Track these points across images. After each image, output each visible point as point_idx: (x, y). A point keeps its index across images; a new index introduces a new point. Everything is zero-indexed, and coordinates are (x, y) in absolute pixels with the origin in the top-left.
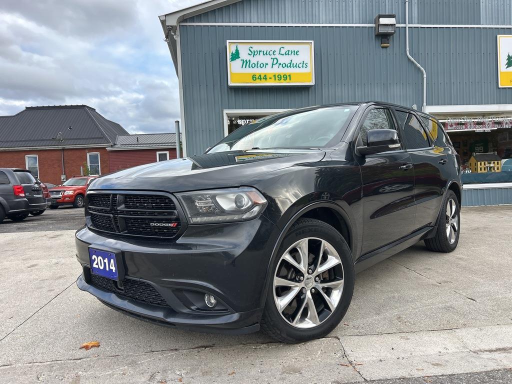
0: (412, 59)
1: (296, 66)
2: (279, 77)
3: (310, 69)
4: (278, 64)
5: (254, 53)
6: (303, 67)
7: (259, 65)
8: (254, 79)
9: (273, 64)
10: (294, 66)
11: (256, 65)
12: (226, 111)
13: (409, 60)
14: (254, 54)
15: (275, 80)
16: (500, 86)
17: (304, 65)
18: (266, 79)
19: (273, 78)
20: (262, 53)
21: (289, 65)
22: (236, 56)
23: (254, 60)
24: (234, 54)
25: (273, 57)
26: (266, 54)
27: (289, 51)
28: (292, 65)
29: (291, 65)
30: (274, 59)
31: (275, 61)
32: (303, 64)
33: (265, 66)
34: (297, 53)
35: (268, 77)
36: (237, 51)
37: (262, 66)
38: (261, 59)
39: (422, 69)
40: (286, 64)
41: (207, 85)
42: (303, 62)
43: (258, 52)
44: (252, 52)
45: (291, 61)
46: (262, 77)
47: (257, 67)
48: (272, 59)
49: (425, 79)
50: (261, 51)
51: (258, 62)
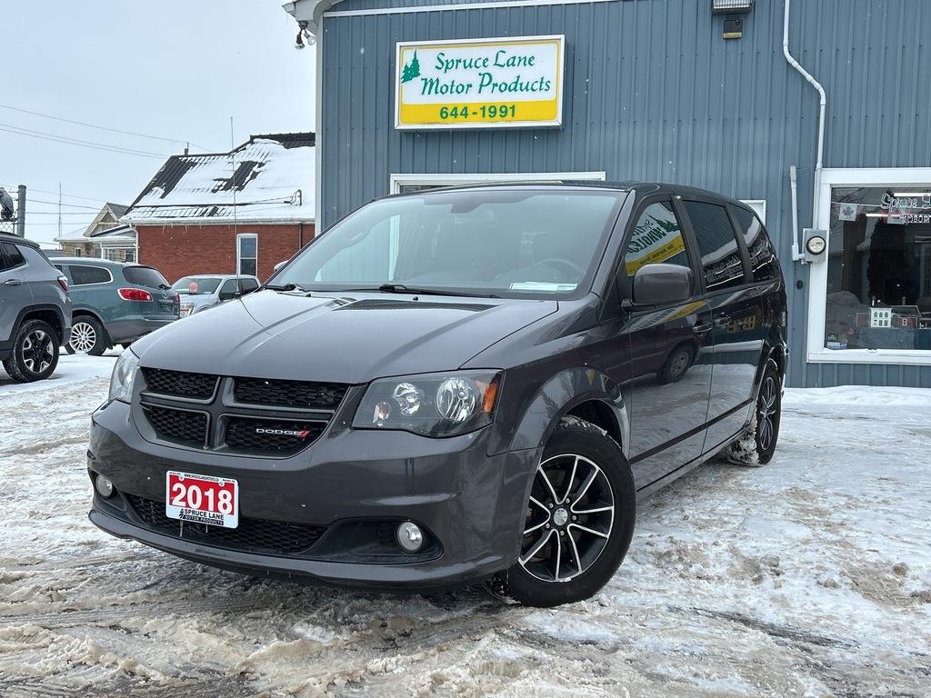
0: (795, 64)
1: (526, 88)
2: (492, 111)
3: (555, 94)
4: (491, 86)
5: (448, 64)
6: (541, 89)
7: (454, 89)
8: (444, 115)
9: (481, 86)
10: (523, 88)
11: (451, 88)
12: (394, 177)
14: (447, 68)
15: (484, 116)
17: (544, 86)
19: (481, 112)
20: (461, 65)
21: (512, 87)
22: (412, 72)
23: (445, 79)
24: (410, 69)
25: (483, 70)
26: (469, 65)
27: (514, 58)
28: (519, 86)
29: (516, 86)
30: (484, 75)
31: (487, 79)
32: (541, 83)
33: (465, 91)
34: (529, 61)
35: (469, 112)
36: (415, 62)
38: (460, 76)
39: (817, 85)
40: (506, 85)
41: (364, 129)
42: (542, 79)
43: (455, 63)
44: (443, 64)
45: (518, 77)
46: (459, 112)
47: (451, 93)
48: (480, 74)
49: (823, 108)
50: (460, 61)
51: (453, 82)
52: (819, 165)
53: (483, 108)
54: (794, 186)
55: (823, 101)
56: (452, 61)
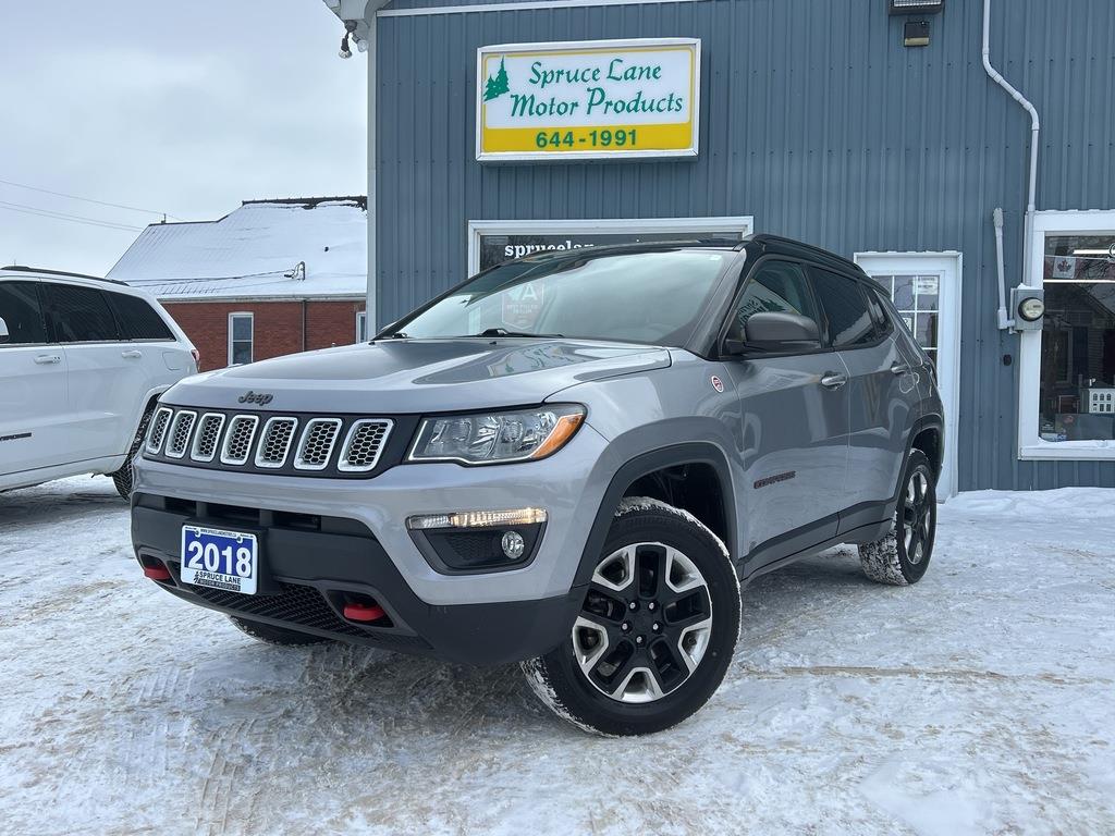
0: (998, 78)
1: (651, 107)
2: (605, 137)
3: (689, 115)
4: (603, 105)
5: (545, 77)
6: (669, 109)
7: (555, 108)
8: (542, 143)
9: (591, 104)
10: (647, 106)
11: (550, 108)
12: (473, 225)
13: (988, 78)
14: (545, 81)
15: (594, 144)
17: (674, 105)
18: (571, 143)
19: (590, 139)
20: (563, 78)
21: (632, 105)
22: (499, 86)
23: (543, 95)
24: (496, 83)
25: (592, 84)
26: (574, 78)
27: (634, 69)
28: (640, 105)
29: (638, 104)
30: (594, 90)
31: (598, 96)
32: (671, 101)
33: (569, 111)
34: (654, 73)
35: (576, 138)
36: (502, 73)
37: (562, 108)
38: (562, 91)
39: (1028, 105)
40: (624, 104)
41: (432, 161)
42: (672, 96)
43: (556, 75)
44: (539, 76)
45: (640, 94)
46: (561, 139)
47: (551, 113)
48: (589, 90)
49: (1035, 134)
50: (562, 73)
51: (553, 100)
52: (1031, 207)
53: (594, 134)
54: (999, 233)
55: (1036, 125)
56: (552, 72)
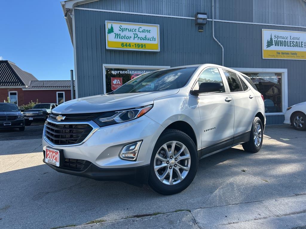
0: (216, 40)
1: (149, 39)
2: (138, 45)
3: (157, 42)
4: (137, 38)
5: (123, 30)
6: (153, 40)
7: (126, 38)
8: (123, 46)
9: (134, 37)
10: (148, 39)
11: (124, 37)
12: (104, 65)
13: (214, 40)
14: (123, 31)
15: (136, 47)
16: (263, 58)
17: (154, 39)
18: (130, 46)
19: (135, 46)
20: (127, 30)
21: (144, 39)
22: (111, 30)
23: (123, 34)
24: (110, 30)
25: (135, 33)
26: (130, 31)
27: (144, 30)
28: (146, 39)
29: (145, 38)
31: (136, 36)
32: (153, 38)
33: (129, 38)
34: (149, 31)
36: (112, 27)
38: (127, 34)
39: (222, 46)
40: (142, 38)
42: (153, 37)
43: (125, 29)
44: (121, 29)
45: (146, 36)
46: (128, 45)
47: (125, 39)
48: (134, 34)
49: (223, 52)
50: (127, 29)
51: (125, 35)
55: (223, 50)
56: (124, 28)
